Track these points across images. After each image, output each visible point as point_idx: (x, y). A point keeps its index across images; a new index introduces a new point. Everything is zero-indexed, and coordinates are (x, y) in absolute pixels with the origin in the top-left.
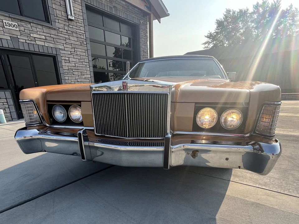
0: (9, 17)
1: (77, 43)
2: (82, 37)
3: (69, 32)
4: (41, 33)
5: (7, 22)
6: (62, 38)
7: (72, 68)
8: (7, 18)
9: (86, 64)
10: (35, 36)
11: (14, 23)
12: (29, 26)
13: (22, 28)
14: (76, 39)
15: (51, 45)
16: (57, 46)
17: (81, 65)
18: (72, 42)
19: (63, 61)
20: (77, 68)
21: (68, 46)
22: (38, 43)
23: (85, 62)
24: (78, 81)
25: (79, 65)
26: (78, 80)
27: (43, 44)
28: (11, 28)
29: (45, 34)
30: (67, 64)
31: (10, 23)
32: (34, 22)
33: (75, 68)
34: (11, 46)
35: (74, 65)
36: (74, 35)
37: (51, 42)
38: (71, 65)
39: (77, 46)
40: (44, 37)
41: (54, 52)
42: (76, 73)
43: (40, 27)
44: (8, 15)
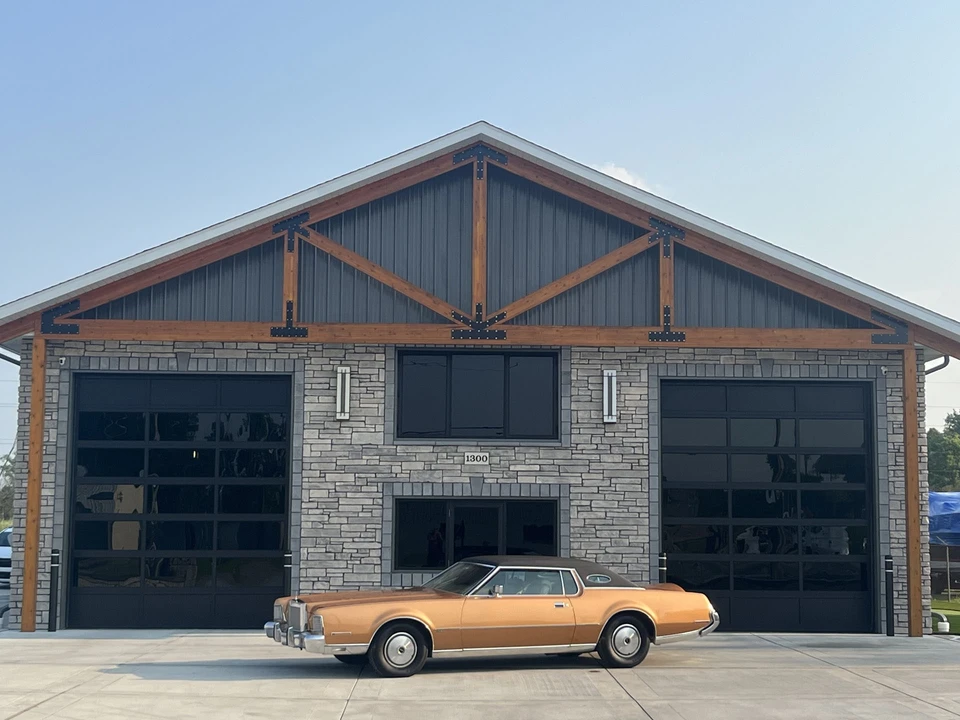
0: (477, 446)
1: (621, 466)
2: (638, 451)
3: (601, 447)
4: (532, 462)
5: (470, 454)
6: (580, 462)
7: (597, 522)
8: (473, 449)
9: (638, 510)
10: (518, 468)
11: (482, 455)
12: (511, 453)
13: (496, 460)
14: (618, 459)
15: (551, 480)
16: (565, 481)
17: (623, 515)
18: (606, 466)
19: (574, 511)
20: (610, 522)
21: (594, 476)
22: (521, 480)
23: (636, 506)
24: (606, 553)
25: (616, 515)
26: (607, 550)
27: (532, 480)
28: (475, 463)
29: (540, 462)
30: (585, 515)
31: (476, 455)
32: (522, 444)
33: (603, 522)
34: (467, 493)
35: (603, 515)
36: (615, 450)
37: (551, 474)
38: (593, 516)
39: (618, 474)
40: (537, 468)
41: (555, 494)
42: (605, 534)
43: (532, 450)
44: (475, 443)
